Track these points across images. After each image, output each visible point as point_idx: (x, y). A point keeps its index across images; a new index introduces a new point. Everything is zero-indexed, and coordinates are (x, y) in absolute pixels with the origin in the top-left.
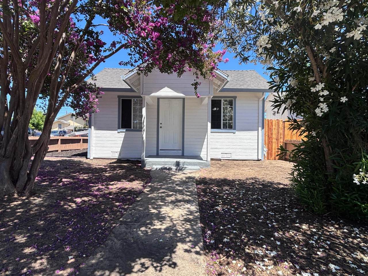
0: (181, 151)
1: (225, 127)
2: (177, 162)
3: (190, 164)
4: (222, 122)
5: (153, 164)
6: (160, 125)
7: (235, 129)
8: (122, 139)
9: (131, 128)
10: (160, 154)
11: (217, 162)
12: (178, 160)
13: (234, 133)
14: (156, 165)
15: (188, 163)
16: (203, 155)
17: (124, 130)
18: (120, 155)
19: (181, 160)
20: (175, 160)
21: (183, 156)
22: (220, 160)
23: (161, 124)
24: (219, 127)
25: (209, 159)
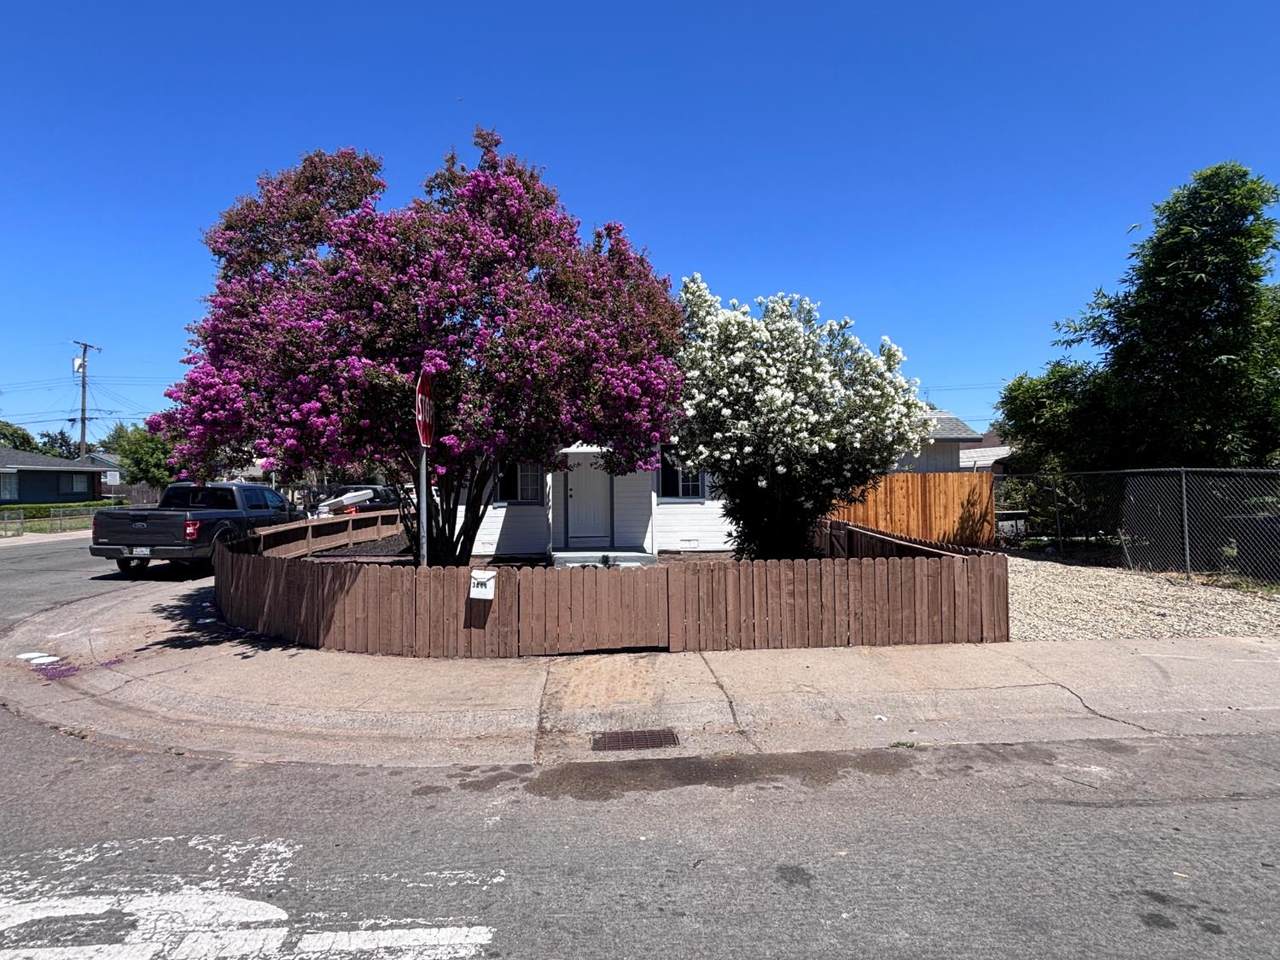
0: (609, 539)
1: (686, 494)
2: (604, 556)
3: (626, 559)
4: (681, 484)
5: (566, 562)
6: (570, 493)
7: (703, 497)
8: (502, 519)
9: (517, 498)
10: (571, 545)
11: (673, 556)
12: (606, 554)
13: (703, 504)
14: (570, 562)
15: (621, 557)
16: (647, 545)
17: (506, 504)
18: (498, 548)
19: (611, 554)
20: (600, 554)
21: (613, 548)
22: (678, 552)
23: (571, 490)
24: (675, 494)
25: (655, 552)
